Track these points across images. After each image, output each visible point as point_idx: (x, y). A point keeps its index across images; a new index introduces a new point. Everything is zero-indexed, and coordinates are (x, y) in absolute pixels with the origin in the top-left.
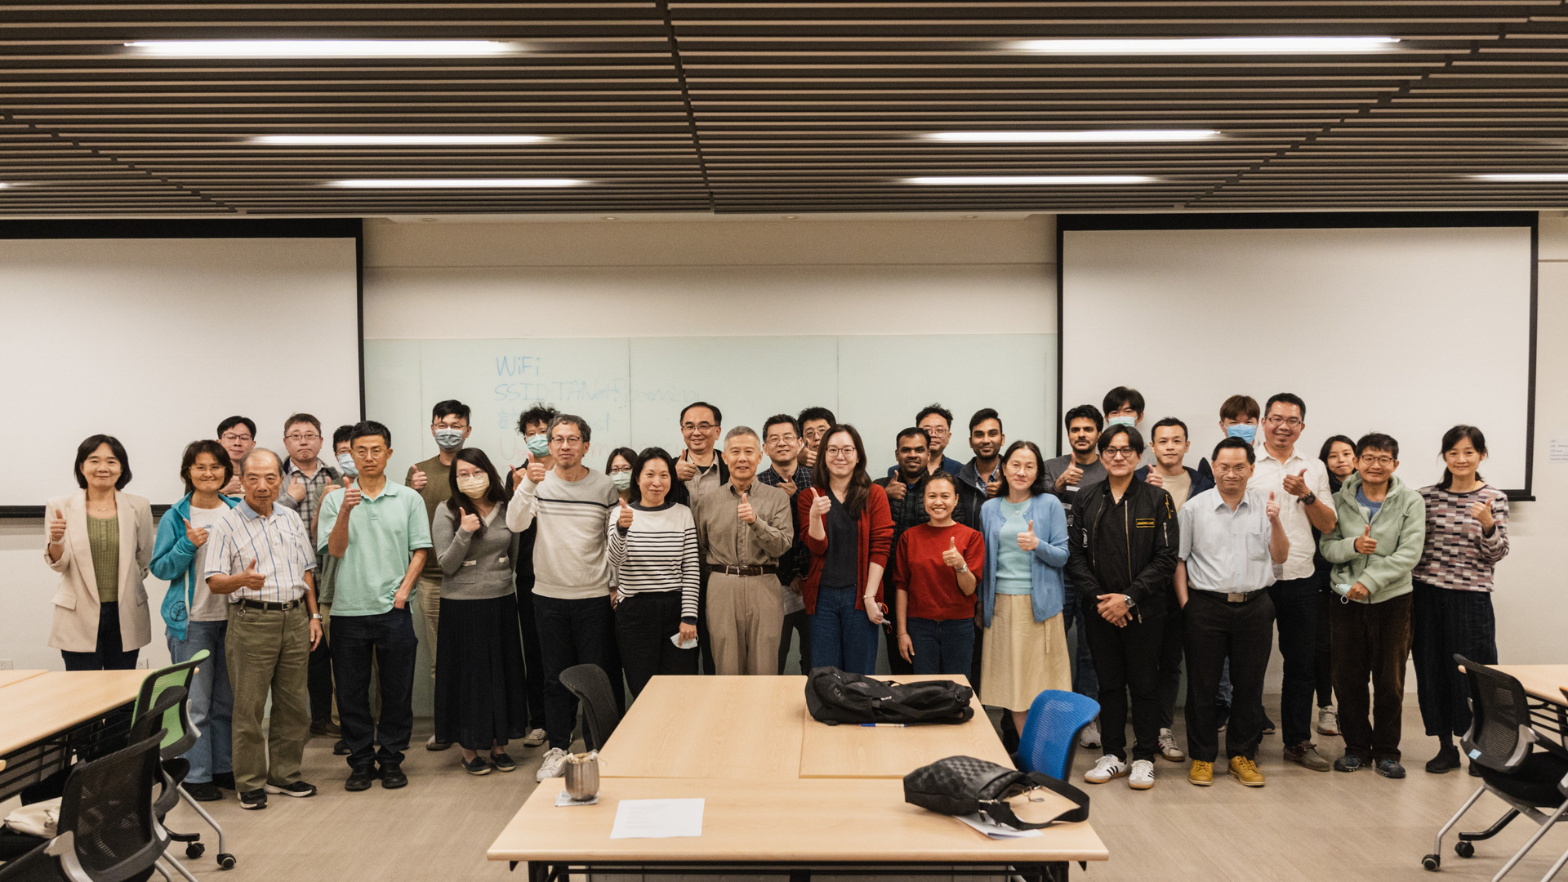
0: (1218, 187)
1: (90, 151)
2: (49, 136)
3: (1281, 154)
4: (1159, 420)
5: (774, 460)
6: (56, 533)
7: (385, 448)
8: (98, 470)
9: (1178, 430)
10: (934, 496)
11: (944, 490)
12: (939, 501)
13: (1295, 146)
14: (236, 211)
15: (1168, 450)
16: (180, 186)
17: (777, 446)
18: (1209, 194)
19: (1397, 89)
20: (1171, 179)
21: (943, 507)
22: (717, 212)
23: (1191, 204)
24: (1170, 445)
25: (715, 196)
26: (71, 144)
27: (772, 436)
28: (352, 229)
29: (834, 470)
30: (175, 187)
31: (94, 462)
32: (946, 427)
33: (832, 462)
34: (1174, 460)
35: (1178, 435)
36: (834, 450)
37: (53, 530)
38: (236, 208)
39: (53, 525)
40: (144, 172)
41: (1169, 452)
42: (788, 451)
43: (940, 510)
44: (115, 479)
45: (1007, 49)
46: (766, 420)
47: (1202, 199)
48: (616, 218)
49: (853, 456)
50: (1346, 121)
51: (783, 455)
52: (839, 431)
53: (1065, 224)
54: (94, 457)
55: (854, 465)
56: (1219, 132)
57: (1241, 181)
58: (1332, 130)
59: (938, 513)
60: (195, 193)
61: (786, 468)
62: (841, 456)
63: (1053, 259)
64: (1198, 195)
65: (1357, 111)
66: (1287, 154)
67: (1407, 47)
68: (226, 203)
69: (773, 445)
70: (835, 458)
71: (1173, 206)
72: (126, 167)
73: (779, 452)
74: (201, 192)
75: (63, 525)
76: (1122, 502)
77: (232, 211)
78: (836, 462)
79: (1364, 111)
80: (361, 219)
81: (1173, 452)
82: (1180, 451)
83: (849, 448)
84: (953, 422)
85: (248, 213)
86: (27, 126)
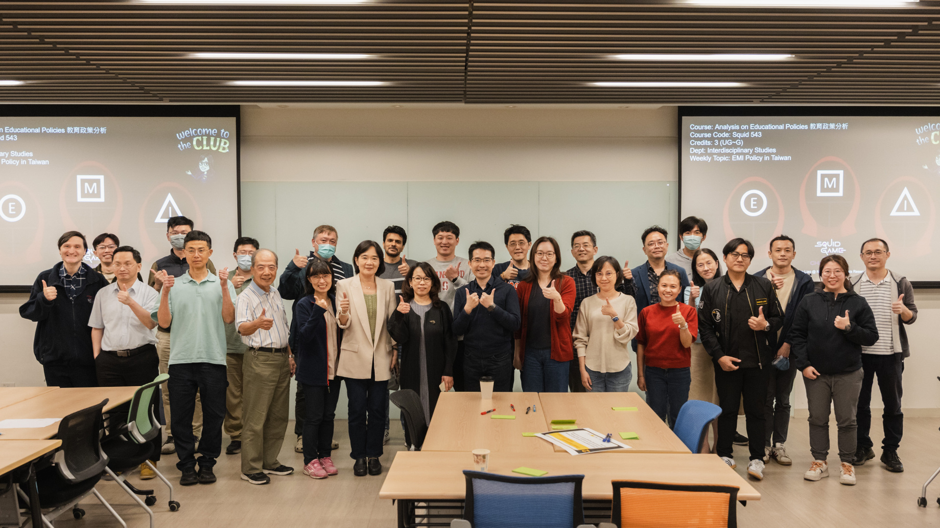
0: (785, 90)
1: (85, 62)
2: (63, 52)
3: (829, 70)
4: (775, 237)
5: (578, 261)
6: (344, 308)
7: (207, 248)
8: (367, 264)
9: (789, 244)
10: (665, 286)
11: (672, 283)
12: (668, 289)
13: (839, 65)
14: (162, 100)
15: (781, 256)
16: (133, 85)
17: (578, 251)
18: (778, 94)
19: (910, 31)
20: (759, 85)
21: (671, 294)
22: (466, 102)
23: (765, 100)
24: (783, 253)
25: (468, 93)
26: (75, 57)
27: (576, 244)
28: (234, 112)
29: (540, 267)
30: (130, 85)
31: (365, 258)
32: (664, 239)
33: (539, 262)
34: (785, 263)
35: (788, 247)
36: (540, 254)
37: (342, 306)
38: (164, 98)
39: (342, 303)
40: (114, 75)
41: (781, 258)
42: (586, 254)
43: (668, 295)
44: (375, 270)
45: (675, 4)
46: (572, 235)
47: (773, 97)
48: (401, 106)
49: (553, 259)
50: (875, 49)
51: (583, 257)
52: (545, 241)
53: (684, 112)
54: (365, 255)
55: (553, 264)
56: (794, 56)
57: (800, 86)
58: (865, 55)
59: (666, 297)
60: (142, 88)
61: (584, 265)
62: (545, 258)
63: (674, 134)
64: (770, 95)
65: (883, 44)
66: (833, 69)
67: (923, 5)
68: (158, 95)
69: (576, 250)
70: (541, 259)
71: (752, 101)
72: (104, 71)
73: (580, 255)
74: (145, 88)
75: (348, 302)
76: (743, 290)
77: (161, 100)
78: (542, 262)
79: (887, 44)
80: (239, 105)
81: (785, 258)
82: (790, 257)
83: (550, 253)
84: (668, 235)
85: (170, 101)
86: (51, 46)
